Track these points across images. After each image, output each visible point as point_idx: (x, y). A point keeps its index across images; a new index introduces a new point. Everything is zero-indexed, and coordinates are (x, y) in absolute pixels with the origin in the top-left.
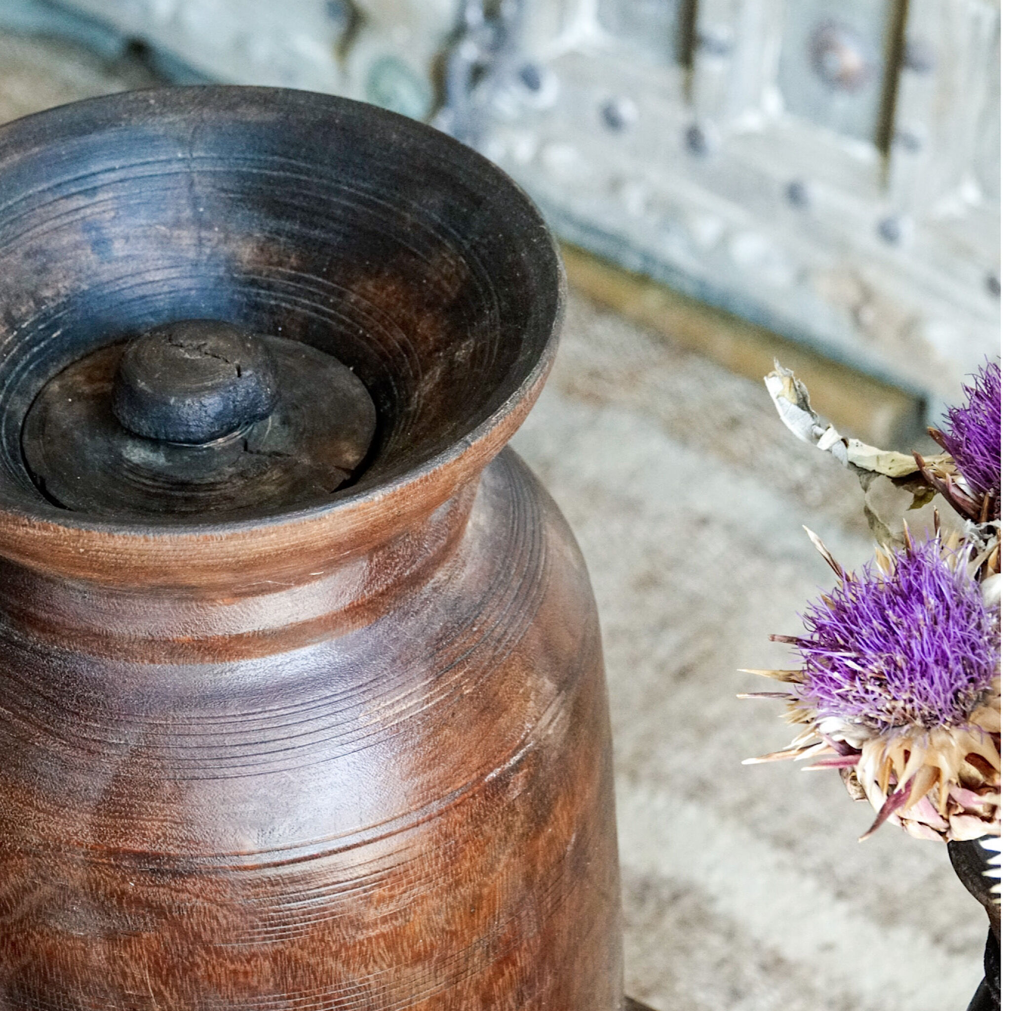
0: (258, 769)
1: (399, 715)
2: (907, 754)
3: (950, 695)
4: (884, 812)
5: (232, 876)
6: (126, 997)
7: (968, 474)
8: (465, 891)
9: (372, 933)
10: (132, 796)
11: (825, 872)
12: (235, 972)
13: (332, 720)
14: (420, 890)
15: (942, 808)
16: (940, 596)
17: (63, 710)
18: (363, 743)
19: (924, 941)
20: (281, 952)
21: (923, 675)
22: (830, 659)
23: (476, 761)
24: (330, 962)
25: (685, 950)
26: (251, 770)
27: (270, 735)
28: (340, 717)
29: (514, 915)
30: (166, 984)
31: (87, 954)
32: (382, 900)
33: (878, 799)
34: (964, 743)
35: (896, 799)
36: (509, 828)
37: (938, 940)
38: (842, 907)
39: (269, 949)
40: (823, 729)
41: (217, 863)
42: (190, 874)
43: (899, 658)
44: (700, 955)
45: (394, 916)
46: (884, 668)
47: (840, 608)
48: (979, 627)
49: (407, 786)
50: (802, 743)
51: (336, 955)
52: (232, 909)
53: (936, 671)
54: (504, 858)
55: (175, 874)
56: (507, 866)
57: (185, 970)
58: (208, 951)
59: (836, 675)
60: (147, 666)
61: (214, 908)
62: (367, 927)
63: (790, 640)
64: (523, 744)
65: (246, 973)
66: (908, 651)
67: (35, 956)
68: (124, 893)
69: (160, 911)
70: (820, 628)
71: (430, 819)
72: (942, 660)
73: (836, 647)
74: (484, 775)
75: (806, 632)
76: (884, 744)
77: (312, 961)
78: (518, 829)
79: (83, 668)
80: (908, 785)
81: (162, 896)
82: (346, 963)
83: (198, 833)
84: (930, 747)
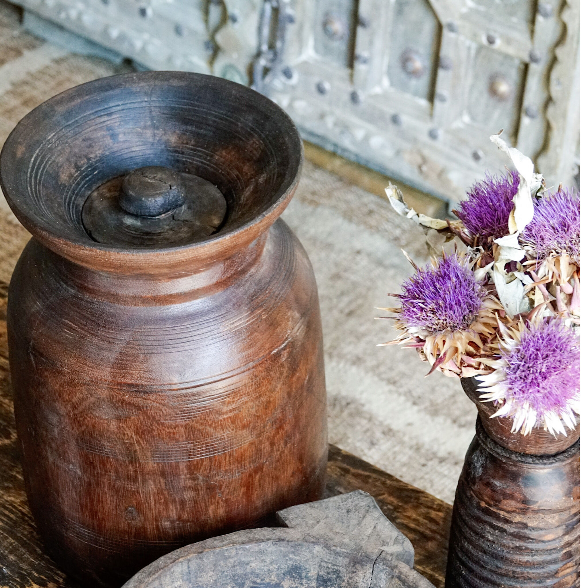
0: (179, 349)
1: (236, 327)
2: (444, 342)
3: (461, 318)
4: (435, 366)
5: (168, 393)
6: (125, 443)
7: (468, 227)
8: (263, 399)
9: (225, 416)
10: (127, 360)
11: (409, 393)
12: (169, 433)
13: (209, 329)
14: (245, 399)
15: (458, 364)
16: (457, 277)
17: (99, 325)
18: (222, 338)
19: (449, 422)
20: (188, 424)
21: (450, 309)
22: (412, 303)
23: (267, 346)
24: (208, 428)
25: (352, 426)
26: (176, 350)
27: (184, 335)
28: (212, 328)
29: (283, 409)
30: (141, 438)
31: (109, 426)
32: (229, 403)
33: (432, 360)
34: (467, 337)
35: (440, 360)
36: (281, 374)
37: (454, 421)
38: (416, 408)
39: (184, 423)
40: (410, 332)
41: (162, 388)
42: (151, 393)
43: (441, 302)
44: (358, 427)
45: (234, 409)
46: (435, 307)
47: (416, 283)
48: (473, 290)
49: (239, 356)
50: (401, 337)
51: (211, 426)
52: (168, 407)
53: (456, 308)
54: (279, 386)
55: (145, 392)
56: (280, 389)
57: (149, 432)
58: (158, 424)
59: (415, 309)
60: (133, 307)
61: (161, 406)
62: (223, 414)
63: (396, 295)
64: (287, 339)
65: (174, 433)
66: (444, 299)
67: (87, 426)
68: (124, 400)
69: (138, 408)
70: (408, 290)
71: (249, 370)
72: (458, 303)
73: (415, 298)
74: (271, 352)
75: (402, 292)
76: (435, 338)
77: (201, 428)
78: (285, 374)
79: (107, 308)
80: (445, 354)
81: (139, 401)
82: (215, 428)
83: (154, 376)
84: (453, 339)
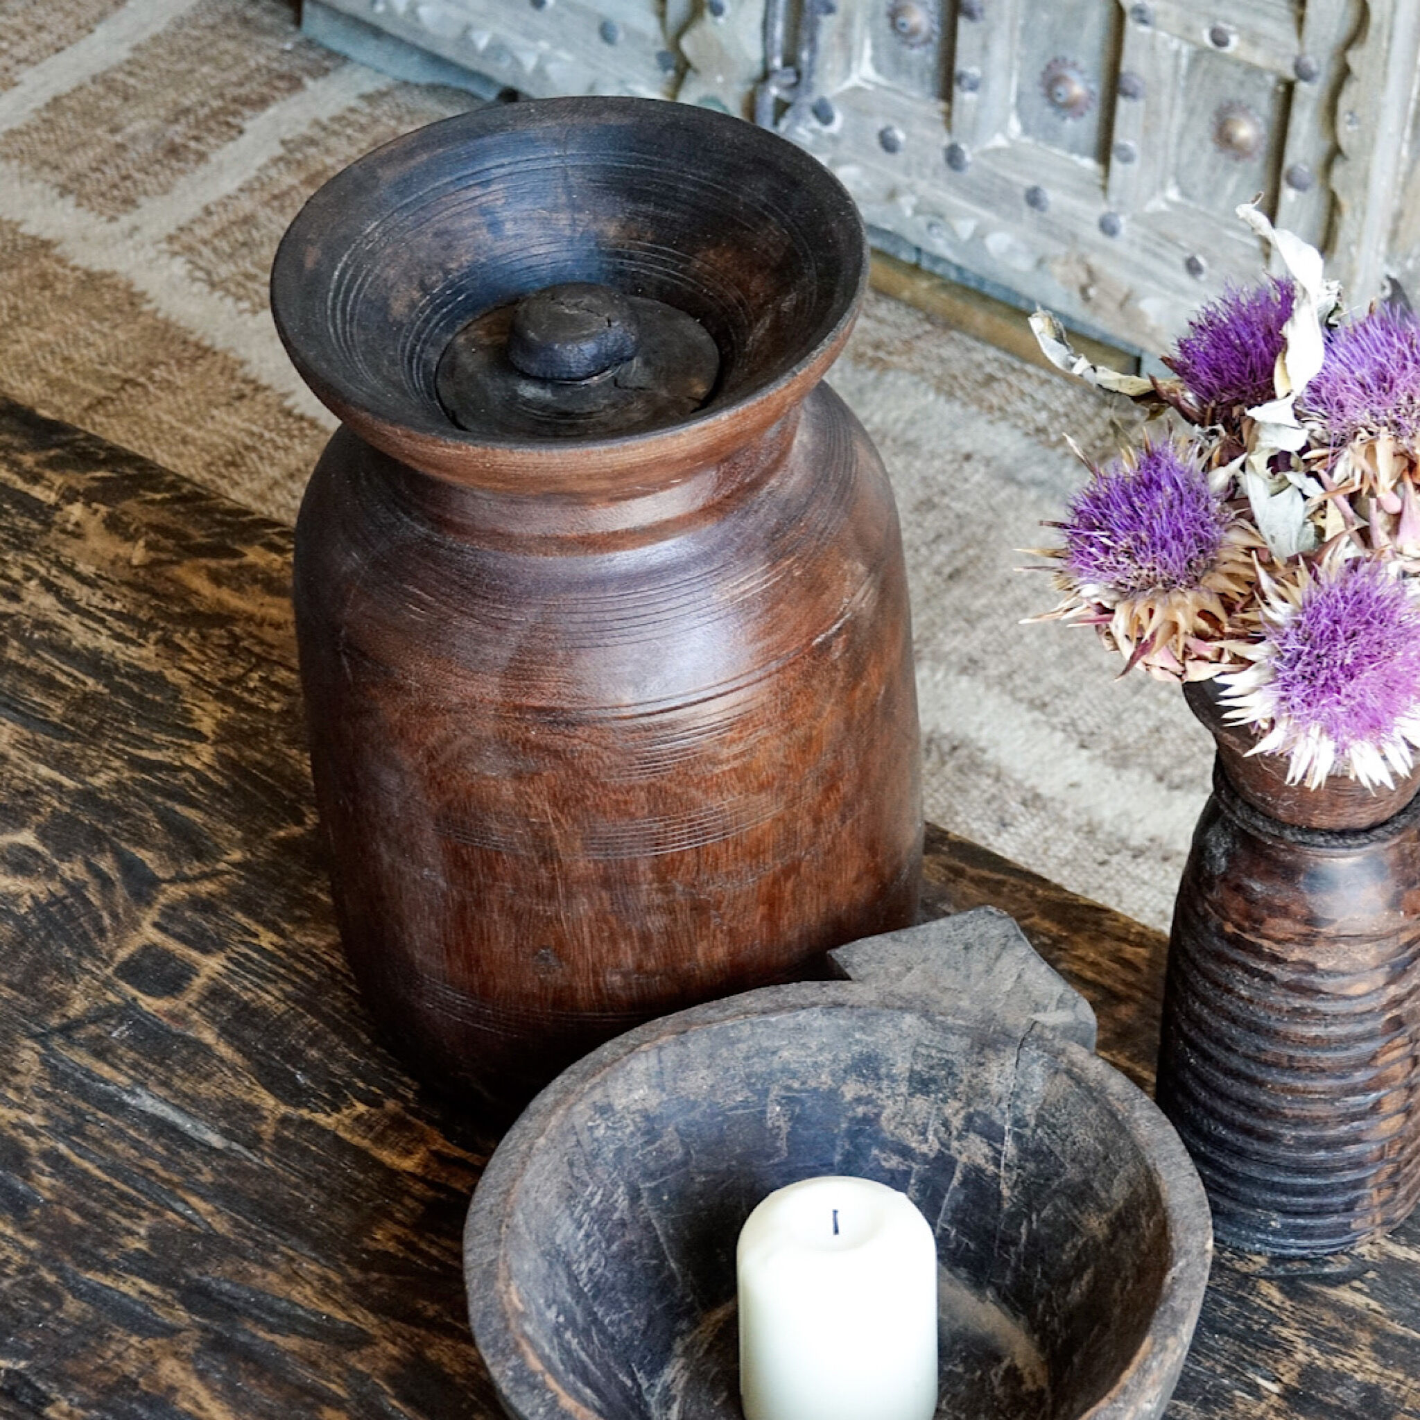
0: (633, 639)
1: (745, 592)
2: (1151, 612)
3: (1184, 564)
4: (1134, 658)
5: (615, 724)
6: (530, 824)
7: (1194, 388)
8: (800, 732)
9: (726, 768)
10: (532, 662)
11: (1071, 726)
12: (617, 802)
13: (691, 598)
14: (763, 732)
15: (1179, 655)
16: (1175, 485)
17: (475, 595)
18: (716, 616)
19: (1150, 779)
20: (653, 784)
21: (1163, 548)
22: (1088, 537)
23: (805, 629)
24: (693, 792)
25: (962, 790)
26: (627, 639)
27: (642, 611)
28: (697, 595)
29: (837, 752)
30: (563, 813)
31: (499, 790)
32: (733, 741)
33: (1127, 649)
34: (1196, 602)
35: (1143, 647)
36: (832, 683)
37: (1160, 779)
38: (1085, 753)
39: (645, 783)
40: (1084, 593)
41: (601, 714)
42: (580, 724)
43: (1143, 534)
44: (975, 793)
45: (742, 754)
46: (1132, 543)
47: (1095, 499)
48: (1206, 509)
49: (751, 649)
50: (1066, 605)
51: (698, 786)
52: (614, 751)
53: (1174, 545)
54: (828, 708)
55: (569, 724)
56: (832, 712)
57: (577, 801)
58: (596, 785)
59: (1093, 550)
60: (541, 558)
61: (600, 750)
62: (721, 762)
63: (1055, 524)
64: (842, 615)
65: (626, 802)
66: (1150, 529)
67: (456, 793)
68: (527, 740)
69: (556, 754)
70: (1079, 513)
71: (770, 676)
72: (1178, 536)
73: (1092, 527)
74: (812, 640)
75: (1067, 517)
76: (1133, 604)
77: (679, 791)
78: (840, 683)
79: (491, 561)
80: (1153, 636)
81: (559, 742)
82: (706, 792)
83: (585, 691)
84: (1169, 606)
